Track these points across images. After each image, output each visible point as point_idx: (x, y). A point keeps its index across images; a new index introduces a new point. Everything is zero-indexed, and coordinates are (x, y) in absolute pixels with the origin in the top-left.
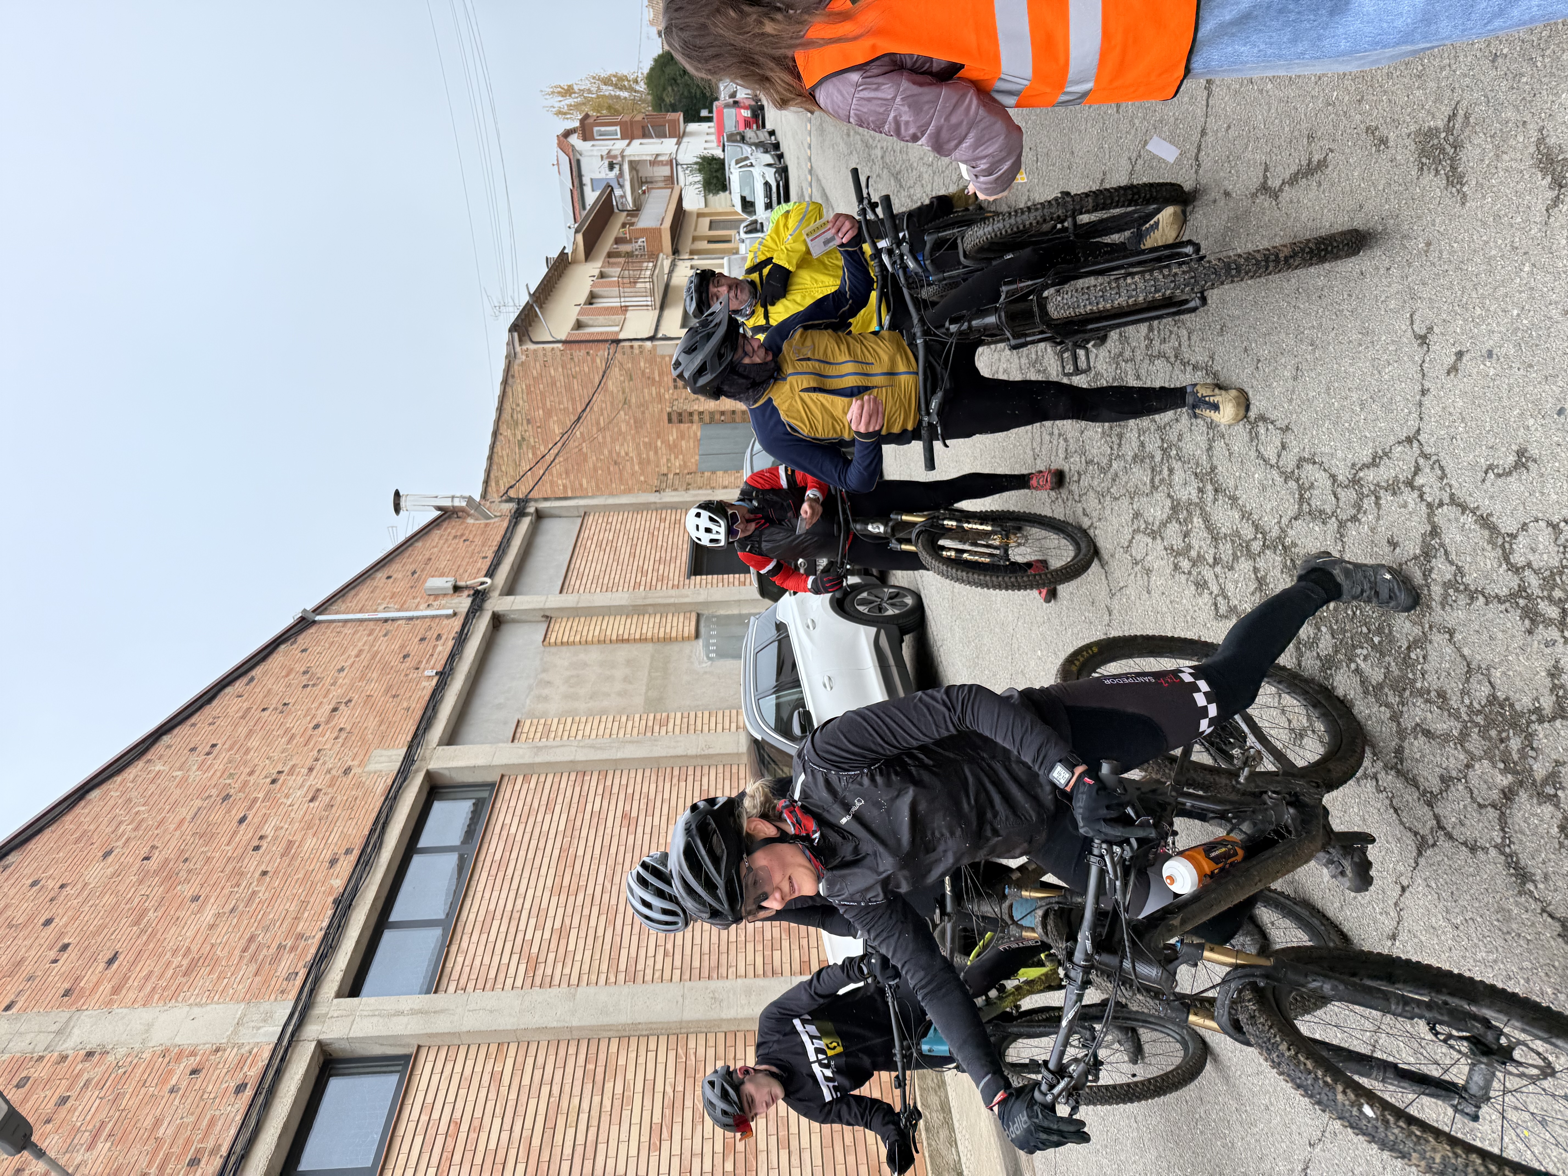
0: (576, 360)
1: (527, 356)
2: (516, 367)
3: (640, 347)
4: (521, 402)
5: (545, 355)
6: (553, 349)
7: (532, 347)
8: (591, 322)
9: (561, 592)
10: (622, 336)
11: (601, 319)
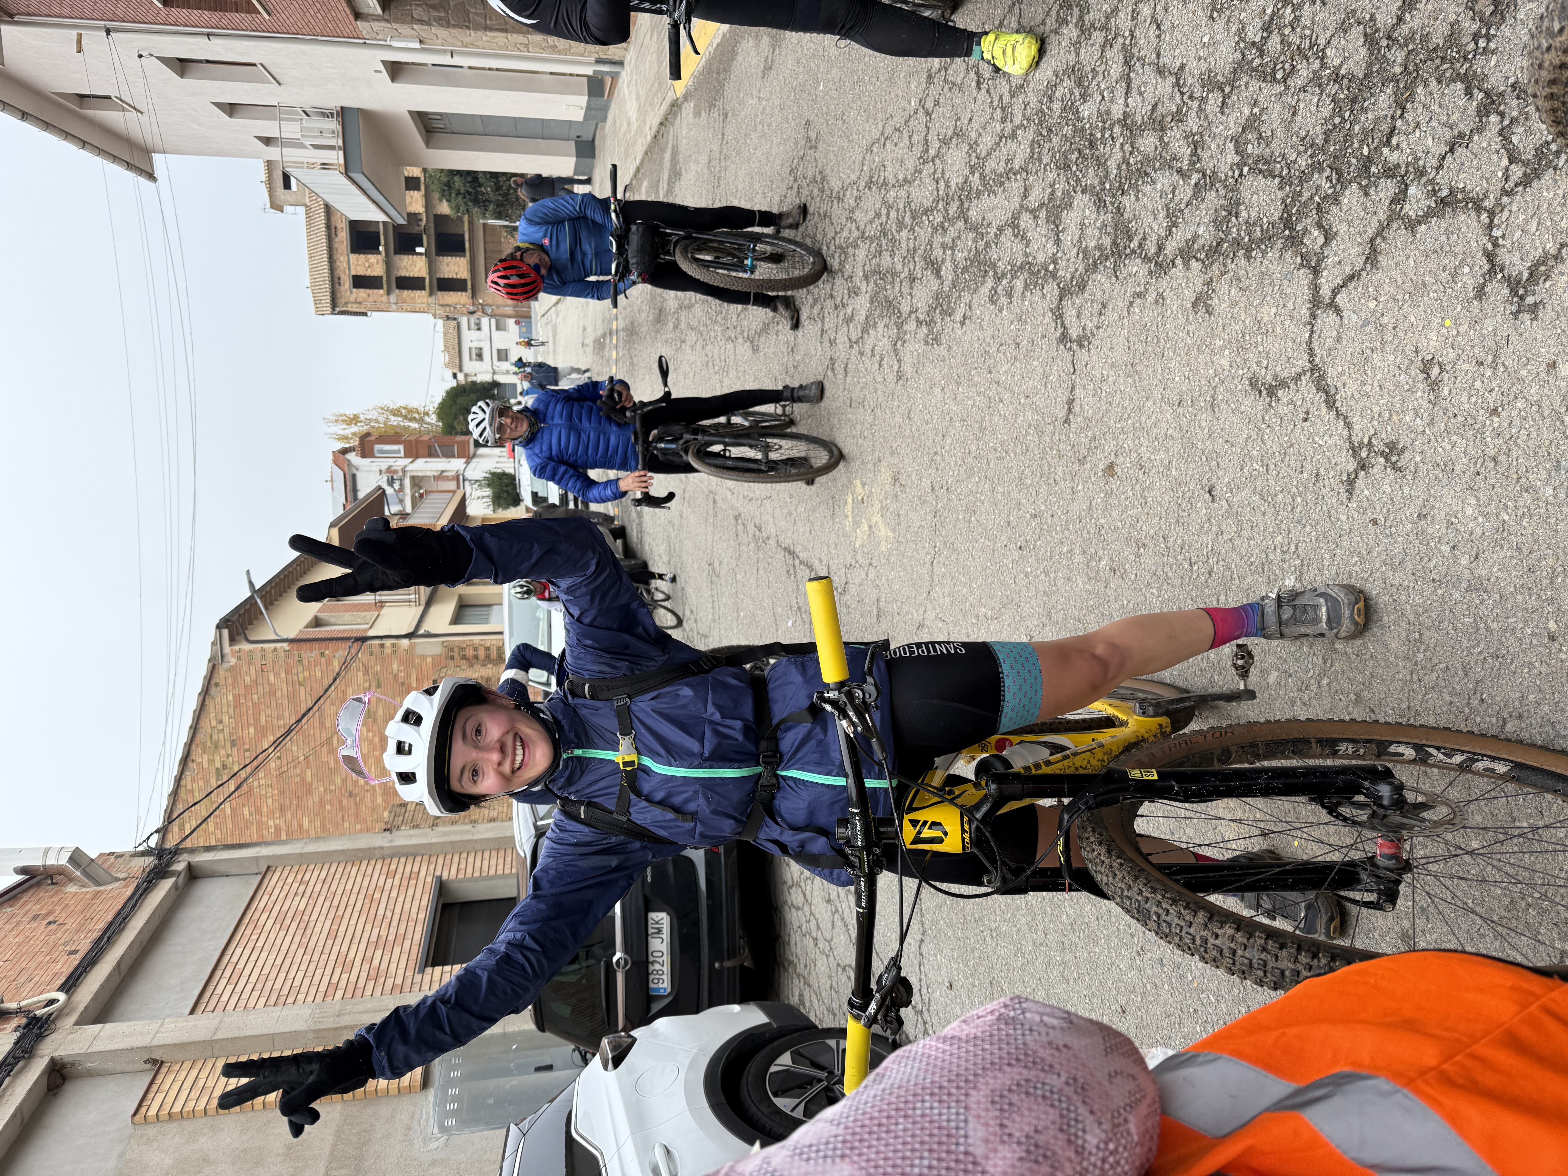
0: (306, 662)
1: (239, 658)
2: (221, 674)
3: (393, 645)
4: (226, 719)
5: (263, 657)
6: (275, 649)
7: (246, 647)
8: (333, 620)
9: (192, 1012)
10: (371, 633)
11: (347, 616)
